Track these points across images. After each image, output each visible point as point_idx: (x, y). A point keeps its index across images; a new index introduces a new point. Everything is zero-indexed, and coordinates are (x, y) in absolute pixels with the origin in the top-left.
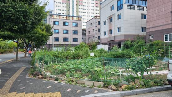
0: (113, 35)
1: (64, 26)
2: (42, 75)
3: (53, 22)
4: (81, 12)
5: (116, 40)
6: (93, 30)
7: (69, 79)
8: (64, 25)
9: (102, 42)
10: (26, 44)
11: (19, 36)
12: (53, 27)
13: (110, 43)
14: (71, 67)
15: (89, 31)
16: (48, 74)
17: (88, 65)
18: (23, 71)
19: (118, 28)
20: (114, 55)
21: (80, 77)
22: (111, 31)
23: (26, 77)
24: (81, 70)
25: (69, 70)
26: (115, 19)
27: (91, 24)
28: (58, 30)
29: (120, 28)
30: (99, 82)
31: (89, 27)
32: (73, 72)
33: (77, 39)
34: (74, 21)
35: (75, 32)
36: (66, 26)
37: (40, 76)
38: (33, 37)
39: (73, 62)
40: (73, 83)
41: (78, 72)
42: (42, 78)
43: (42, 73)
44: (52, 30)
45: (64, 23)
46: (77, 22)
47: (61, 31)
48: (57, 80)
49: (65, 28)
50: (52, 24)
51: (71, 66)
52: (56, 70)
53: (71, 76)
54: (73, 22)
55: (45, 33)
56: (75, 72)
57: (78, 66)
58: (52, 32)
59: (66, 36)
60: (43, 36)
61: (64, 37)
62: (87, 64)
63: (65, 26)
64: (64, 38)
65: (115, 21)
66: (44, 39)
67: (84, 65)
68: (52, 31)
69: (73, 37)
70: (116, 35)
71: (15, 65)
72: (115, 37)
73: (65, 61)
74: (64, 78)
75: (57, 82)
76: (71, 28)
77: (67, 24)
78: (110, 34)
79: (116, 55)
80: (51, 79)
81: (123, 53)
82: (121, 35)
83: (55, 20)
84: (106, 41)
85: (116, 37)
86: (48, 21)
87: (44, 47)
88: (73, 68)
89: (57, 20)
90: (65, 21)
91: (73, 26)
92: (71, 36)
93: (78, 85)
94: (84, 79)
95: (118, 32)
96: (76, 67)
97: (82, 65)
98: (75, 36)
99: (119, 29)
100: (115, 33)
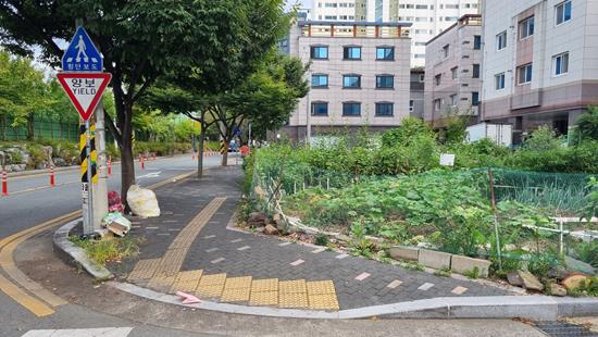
0: (535, 85)
1: (346, 62)
2: (274, 223)
3: (308, 50)
5: (545, 105)
6: (454, 69)
7: (362, 243)
8: (346, 56)
9: (489, 114)
10: (226, 125)
11: (205, 100)
12: (308, 67)
13: (520, 119)
14: (370, 203)
15: (438, 77)
16: (294, 221)
17: (431, 198)
18: (218, 211)
19: (559, 59)
20: (535, 161)
21: (400, 238)
22: (525, 71)
23: (228, 228)
24: (406, 213)
25: (363, 211)
26: (544, 21)
27: (446, 47)
29: (566, 55)
30: (471, 256)
31: (436, 61)
32: (375, 220)
34: (381, 43)
35: (385, 82)
36: (355, 62)
37: (270, 228)
38: (246, 100)
39: (376, 184)
40: (378, 257)
41: (394, 219)
42: (275, 233)
43: (276, 218)
44: (307, 77)
45: (346, 50)
46: (390, 43)
47: (335, 79)
48: (321, 241)
49: (350, 67)
50: (305, 58)
51: (371, 200)
52: (318, 209)
53: (369, 232)
54: (378, 45)
55: (282, 87)
56: (382, 219)
57: (396, 199)
58: (305, 84)
59: (352, 96)
60: (276, 96)
61: (345, 100)
62: (426, 193)
63: (350, 62)
65: (544, 32)
66: (280, 107)
67: (417, 196)
68: (307, 81)
69: (378, 101)
71: (195, 192)
72: (541, 92)
73: (349, 181)
74: (344, 237)
75: (321, 249)
76: (371, 68)
77: (355, 53)
78: (522, 81)
79: (545, 161)
80: (303, 237)
81: (575, 154)
82: (567, 87)
83: (314, 42)
84: (504, 111)
86: (291, 46)
87: (278, 136)
88: (375, 207)
89: (323, 42)
90: (348, 43)
91: (377, 60)
93: (394, 263)
94: (415, 244)
96: (386, 203)
97: (410, 194)
98: (384, 96)
99: (562, 62)
100: (545, 78)
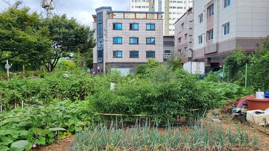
0: (214, 41)
3: (112, 25)
4: (174, 7)
6: (186, 35)
9: (196, 57)
19: (225, 27)
28: (121, 38)
31: (179, 31)
33: (154, 52)
45: (131, 25)
47: (126, 39)
54: (147, 23)
59: (135, 48)
61: (131, 50)
63: (133, 31)
64: (130, 52)
65: (218, 12)
69: (147, 50)
70: (220, 41)
72: (217, 45)
76: (144, 34)
78: (209, 39)
83: (115, 21)
85: (219, 46)
86: (104, 23)
91: (147, 30)
92: (142, 49)
95: (225, 34)
98: (151, 48)
100: (219, 37)
